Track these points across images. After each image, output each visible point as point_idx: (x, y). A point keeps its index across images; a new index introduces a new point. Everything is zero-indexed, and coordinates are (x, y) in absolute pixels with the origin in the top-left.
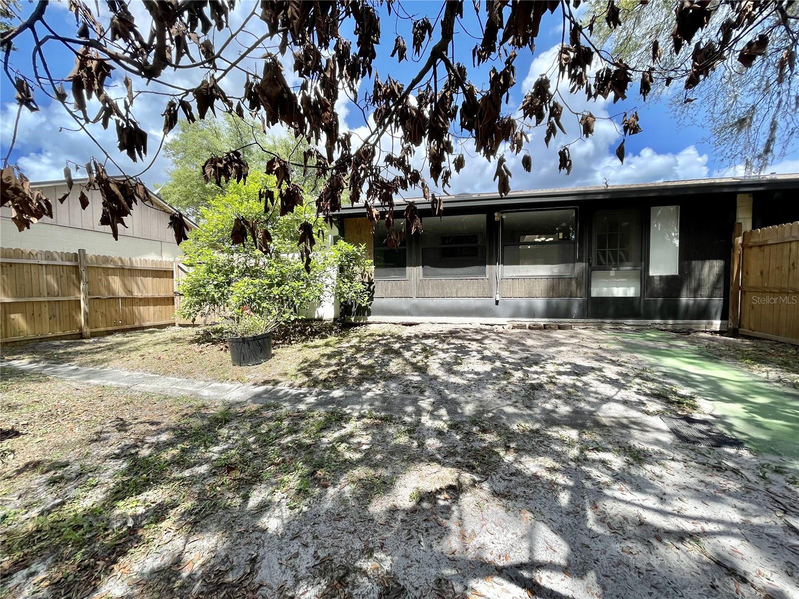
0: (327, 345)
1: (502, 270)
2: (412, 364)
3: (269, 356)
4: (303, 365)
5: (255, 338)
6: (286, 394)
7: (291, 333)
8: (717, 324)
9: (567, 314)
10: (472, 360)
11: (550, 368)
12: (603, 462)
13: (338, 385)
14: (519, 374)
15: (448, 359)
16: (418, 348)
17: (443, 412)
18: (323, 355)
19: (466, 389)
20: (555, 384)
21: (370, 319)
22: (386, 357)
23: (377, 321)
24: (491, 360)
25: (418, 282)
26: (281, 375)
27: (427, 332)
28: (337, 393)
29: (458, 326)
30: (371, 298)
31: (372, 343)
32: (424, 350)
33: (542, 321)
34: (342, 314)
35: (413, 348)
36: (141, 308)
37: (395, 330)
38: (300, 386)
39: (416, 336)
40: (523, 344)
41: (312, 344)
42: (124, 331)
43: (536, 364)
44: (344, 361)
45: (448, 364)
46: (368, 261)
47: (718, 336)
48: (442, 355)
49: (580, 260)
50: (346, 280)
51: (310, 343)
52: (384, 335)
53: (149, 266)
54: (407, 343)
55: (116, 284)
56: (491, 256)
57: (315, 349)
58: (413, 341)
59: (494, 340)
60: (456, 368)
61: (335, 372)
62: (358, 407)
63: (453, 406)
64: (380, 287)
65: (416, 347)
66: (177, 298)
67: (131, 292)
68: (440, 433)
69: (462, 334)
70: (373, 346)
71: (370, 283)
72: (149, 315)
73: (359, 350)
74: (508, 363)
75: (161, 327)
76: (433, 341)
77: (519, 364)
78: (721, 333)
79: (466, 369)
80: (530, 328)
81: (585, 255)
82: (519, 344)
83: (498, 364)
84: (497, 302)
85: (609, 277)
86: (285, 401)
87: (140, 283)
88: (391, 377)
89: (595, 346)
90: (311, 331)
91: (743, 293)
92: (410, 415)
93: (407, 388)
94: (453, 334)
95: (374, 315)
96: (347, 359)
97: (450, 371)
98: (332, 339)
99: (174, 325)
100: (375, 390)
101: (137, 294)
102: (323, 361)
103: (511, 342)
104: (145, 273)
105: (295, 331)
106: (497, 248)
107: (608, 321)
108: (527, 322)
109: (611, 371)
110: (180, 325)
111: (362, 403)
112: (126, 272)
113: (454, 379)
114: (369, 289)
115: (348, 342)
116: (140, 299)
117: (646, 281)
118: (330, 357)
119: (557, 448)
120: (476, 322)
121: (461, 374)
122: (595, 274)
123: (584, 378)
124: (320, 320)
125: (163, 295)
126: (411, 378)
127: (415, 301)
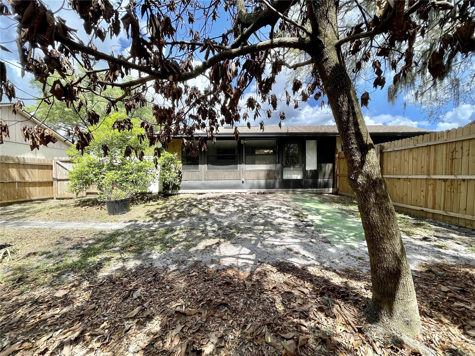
0: (158, 204)
1: (245, 167)
2: (203, 210)
3: (129, 210)
4: (148, 213)
5: (122, 201)
6: (143, 225)
7: (136, 200)
8: (331, 190)
9: (273, 187)
10: (230, 207)
11: (261, 208)
12: (268, 233)
13: (168, 220)
14: (248, 211)
15: (219, 207)
16: (205, 203)
17: (216, 225)
18: (158, 209)
19: (226, 217)
20: (261, 213)
21: (180, 191)
22: (190, 208)
23: (184, 193)
24: (237, 206)
25: (205, 172)
26: (137, 217)
27: (210, 197)
28: (168, 223)
29: (225, 194)
30: (180, 181)
31: (182, 202)
32: (208, 204)
33: (263, 191)
34: (164, 189)
35: (203, 204)
36: (31, 188)
37: (194, 196)
38: (149, 222)
39: (204, 199)
40: (253, 200)
41: (150, 204)
42: (19, 203)
43: (256, 207)
44: (169, 210)
45: (219, 209)
46: (179, 161)
47: (331, 195)
48: (216, 206)
49: (279, 163)
50: (167, 171)
51: (148, 204)
52: (188, 199)
53: (36, 162)
54: (200, 202)
55: (14, 173)
56: (240, 160)
57: (152, 206)
58: (203, 201)
59: (240, 199)
60: (222, 210)
61: (166, 215)
62: (179, 227)
63: (219, 223)
64: (185, 175)
65: (204, 203)
66: (55, 182)
67: (24, 178)
68: (214, 231)
69: (226, 197)
70: (183, 204)
71: (180, 173)
72: (36, 192)
73: (175, 205)
74: (244, 207)
75: (43, 200)
76: (213, 200)
77: (249, 208)
78: (332, 194)
79: (227, 211)
80: (257, 194)
81: (280, 160)
82: (250, 200)
83: (240, 208)
84: (243, 182)
85: (290, 170)
86: (143, 227)
87: (30, 173)
88: (193, 215)
89: (282, 200)
90: (147, 198)
91: (339, 177)
92: (202, 227)
93: (200, 219)
94: (222, 197)
95: (182, 189)
96: (170, 209)
97: (220, 211)
98: (160, 201)
99: (53, 198)
100: (187, 220)
101: (28, 179)
102: (158, 211)
103: (248, 200)
104: (33, 166)
105: (138, 199)
106: (243, 157)
107: (291, 190)
108: (257, 191)
109: (284, 208)
110: (57, 199)
111: (180, 225)
112: (21, 166)
113: (221, 214)
114: (179, 176)
115: (169, 203)
116: (30, 183)
117: (305, 172)
118: (161, 209)
119: (255, 232)
120: (233, 192)
121: (224, 212)
122: (285, 169)
123: (273, 211)
124: (151, 193)
125: (45, 180)
126: (202, 215)
127: (204, 182)
